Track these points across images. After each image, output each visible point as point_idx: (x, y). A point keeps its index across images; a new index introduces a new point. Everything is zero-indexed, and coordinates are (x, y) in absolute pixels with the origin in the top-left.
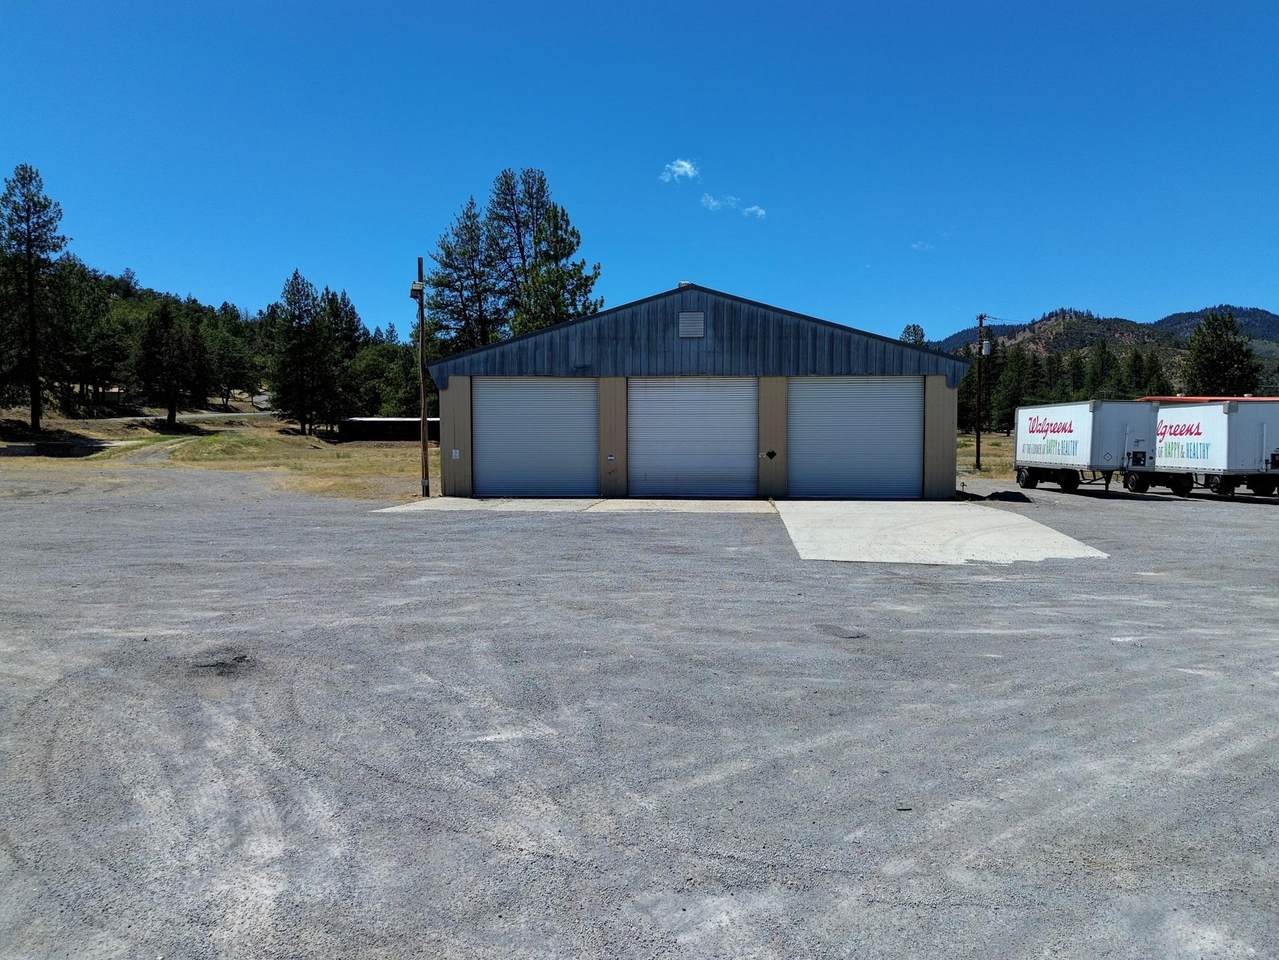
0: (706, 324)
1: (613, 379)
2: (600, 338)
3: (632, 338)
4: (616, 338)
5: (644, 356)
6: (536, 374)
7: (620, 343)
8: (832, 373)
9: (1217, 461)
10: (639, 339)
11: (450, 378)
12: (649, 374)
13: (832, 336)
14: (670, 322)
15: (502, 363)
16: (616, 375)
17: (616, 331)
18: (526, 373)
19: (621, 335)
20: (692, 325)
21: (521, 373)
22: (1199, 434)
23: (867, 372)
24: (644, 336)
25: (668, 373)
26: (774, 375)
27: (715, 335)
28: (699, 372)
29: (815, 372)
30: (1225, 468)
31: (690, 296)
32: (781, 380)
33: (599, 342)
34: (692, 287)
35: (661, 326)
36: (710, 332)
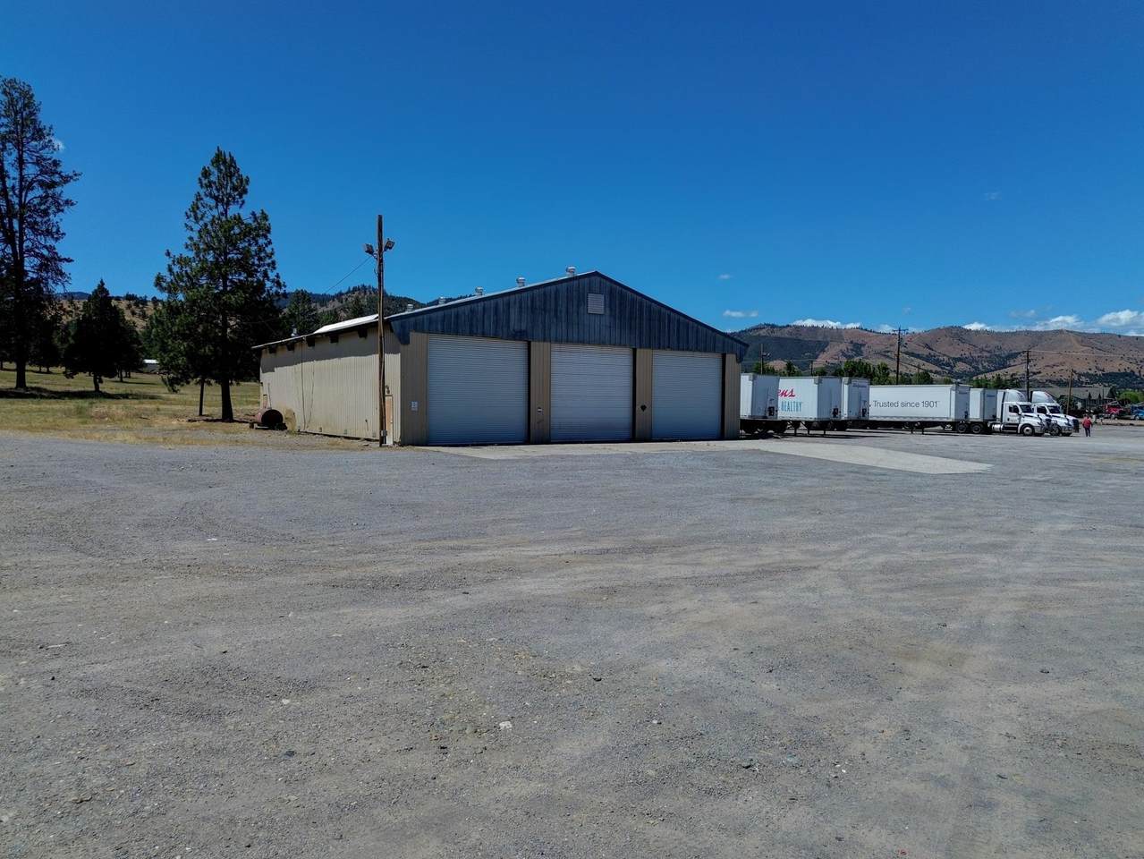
0: (605, 305)
1: (541, 344)
2: (533, 309)
3: (556, 311)
4: (545, 310)
5: (564, 325)
6: (484, 335)
7: (547, 314)
8: (679, 349)
9: (810, 412)
10: (561, 312)
11: (411, 333)
12: (568, 341)
13: (679, 321)
14: (582, 301)
15: (457, 324)
16: (544, 340)
17: (545, 303)
18: (476, 334)
19: (548, 307)
20: (596, 304)
21: (472, 334)
22: (792, 396)
23: (697, 349)
24: (564, 310)
25: (581, 342)
26: (646, 348)
27: (611, 315)
28: (601, 343)
29: (669, 347)
30: (816, 416)
31: (596, 281)
32: (649, 351)
33: (532, 312)
34: (596, 274)
35: (575, 303)
36: (608, 312)
